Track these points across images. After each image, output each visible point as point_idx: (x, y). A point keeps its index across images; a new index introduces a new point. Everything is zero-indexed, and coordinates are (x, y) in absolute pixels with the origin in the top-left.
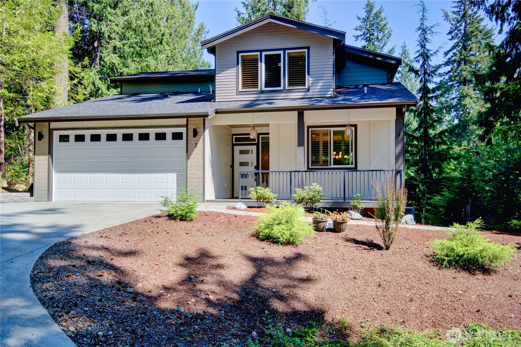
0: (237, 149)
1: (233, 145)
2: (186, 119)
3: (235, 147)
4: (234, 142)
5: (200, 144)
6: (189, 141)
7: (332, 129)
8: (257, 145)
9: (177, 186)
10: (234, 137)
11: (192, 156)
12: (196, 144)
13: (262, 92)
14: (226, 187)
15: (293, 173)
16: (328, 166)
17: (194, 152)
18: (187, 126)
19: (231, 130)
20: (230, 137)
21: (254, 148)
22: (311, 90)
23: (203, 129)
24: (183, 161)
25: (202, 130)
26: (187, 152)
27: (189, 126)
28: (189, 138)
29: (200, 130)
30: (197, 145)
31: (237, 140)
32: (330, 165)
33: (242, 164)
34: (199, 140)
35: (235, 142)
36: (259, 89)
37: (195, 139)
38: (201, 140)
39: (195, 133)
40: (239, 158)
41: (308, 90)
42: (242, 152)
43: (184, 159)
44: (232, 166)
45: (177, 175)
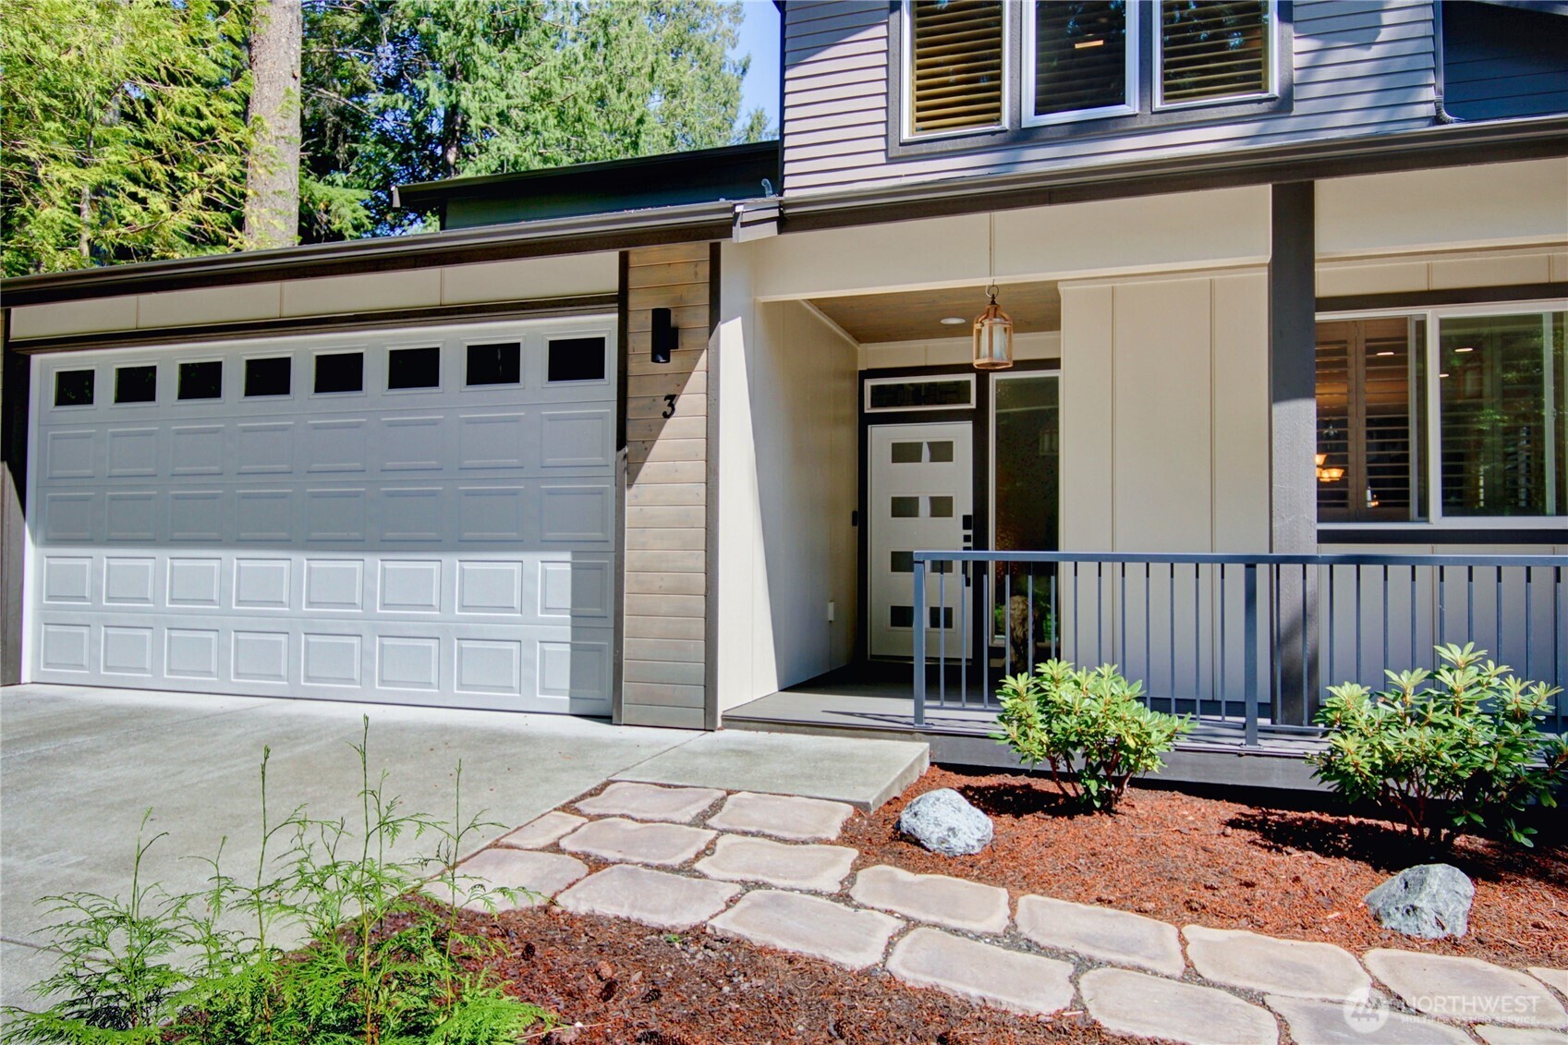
0: (882, 437)
1: (865, 421)
2: (613, 256)
3: (875, 432)
4: (868, 409)
5: (691, 400)
6: (631, 382)
7: (1433, 315)
8: (979, 417)
9: (575, 628)
10: (869, 383)
11: (648, 469)
12: (671, 398)
13: (1024, 137)
14: (831, 617)
15: (1262, 570)
16: (1406, 519)
17: (659, 447)
18: (620, 300)
19: (854, 354)
20: (848, 386)
21: (960, 434)
22: (1298, 108)
23: (705, 312)
24: (601, 492)
25: (705, 321)
26: (621, 442)
27: (634, 301)
28: (633, 367)
29: (692, 319)
30: (679, 404)
31: (881, 396)
32: (1424, 512)
33: (904, 507)
34: (684, 376)
35: (874, 405)
36: (1006, 124)
37: (661, 367)
38: (697, 378)
39: (666, 338)
40: (888, 479)
41: (1283, 105)
42: (905, 453)
43: (609, 486)
44: (860, 518)
45: (575, 568)
